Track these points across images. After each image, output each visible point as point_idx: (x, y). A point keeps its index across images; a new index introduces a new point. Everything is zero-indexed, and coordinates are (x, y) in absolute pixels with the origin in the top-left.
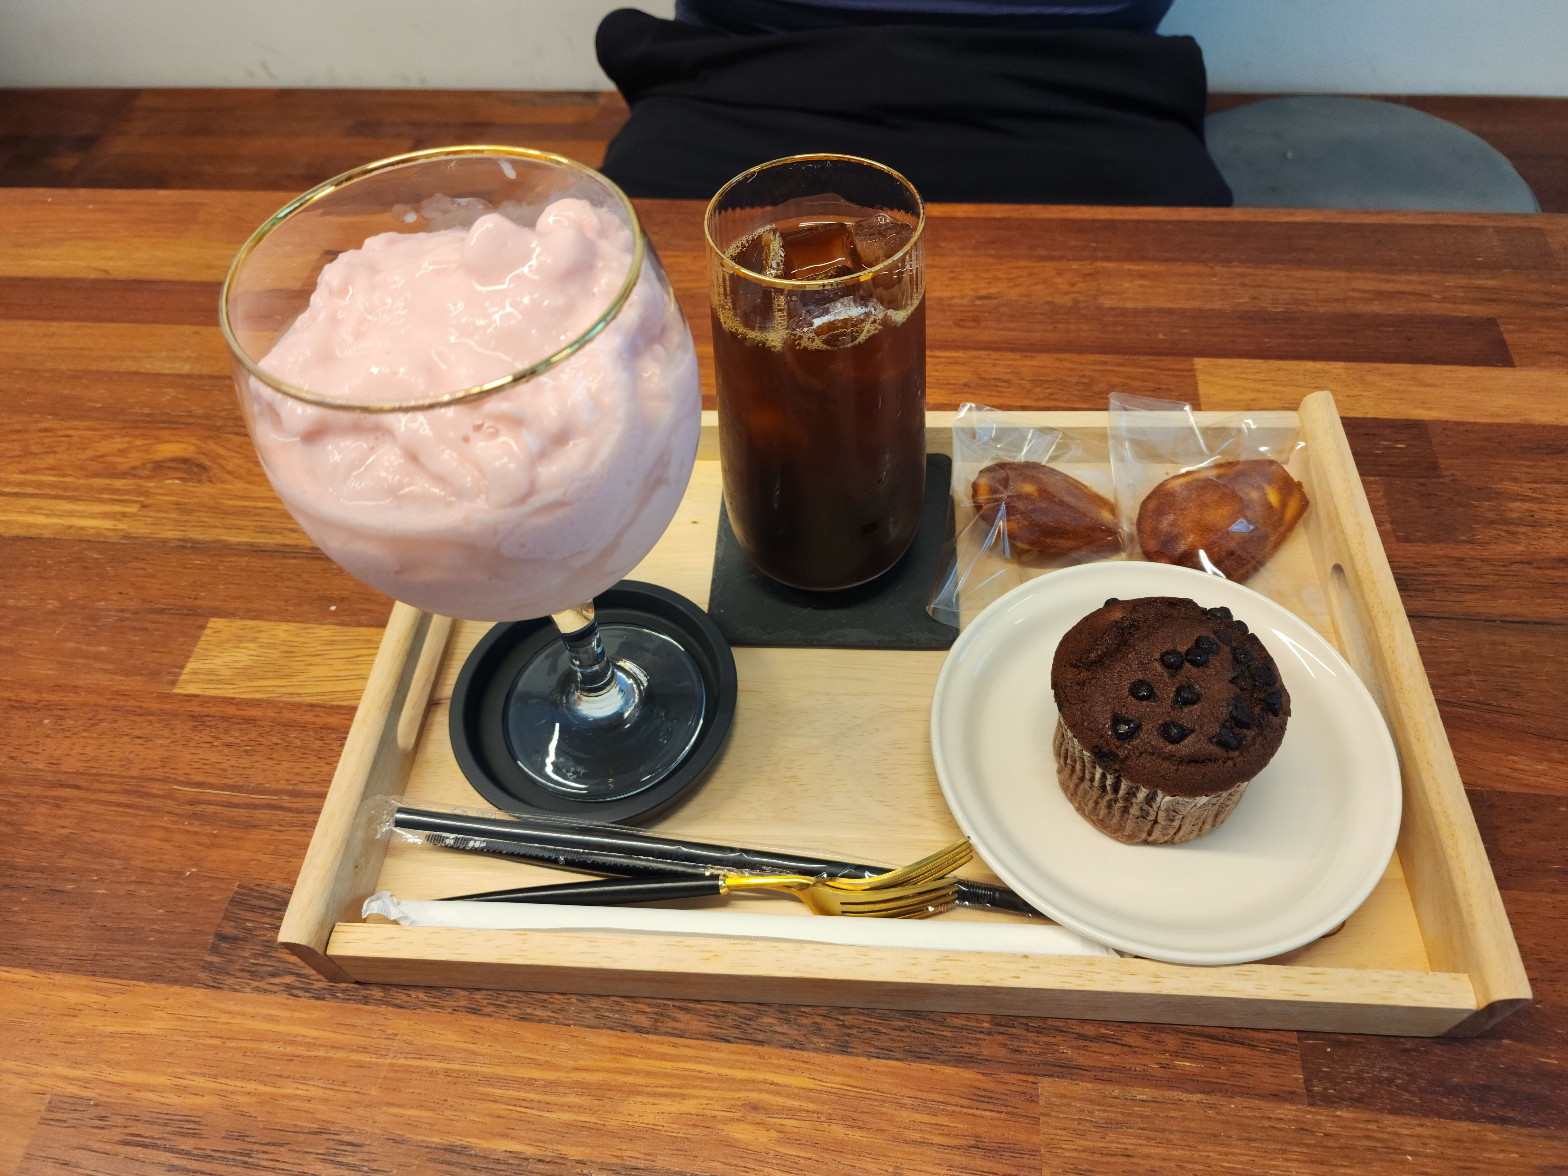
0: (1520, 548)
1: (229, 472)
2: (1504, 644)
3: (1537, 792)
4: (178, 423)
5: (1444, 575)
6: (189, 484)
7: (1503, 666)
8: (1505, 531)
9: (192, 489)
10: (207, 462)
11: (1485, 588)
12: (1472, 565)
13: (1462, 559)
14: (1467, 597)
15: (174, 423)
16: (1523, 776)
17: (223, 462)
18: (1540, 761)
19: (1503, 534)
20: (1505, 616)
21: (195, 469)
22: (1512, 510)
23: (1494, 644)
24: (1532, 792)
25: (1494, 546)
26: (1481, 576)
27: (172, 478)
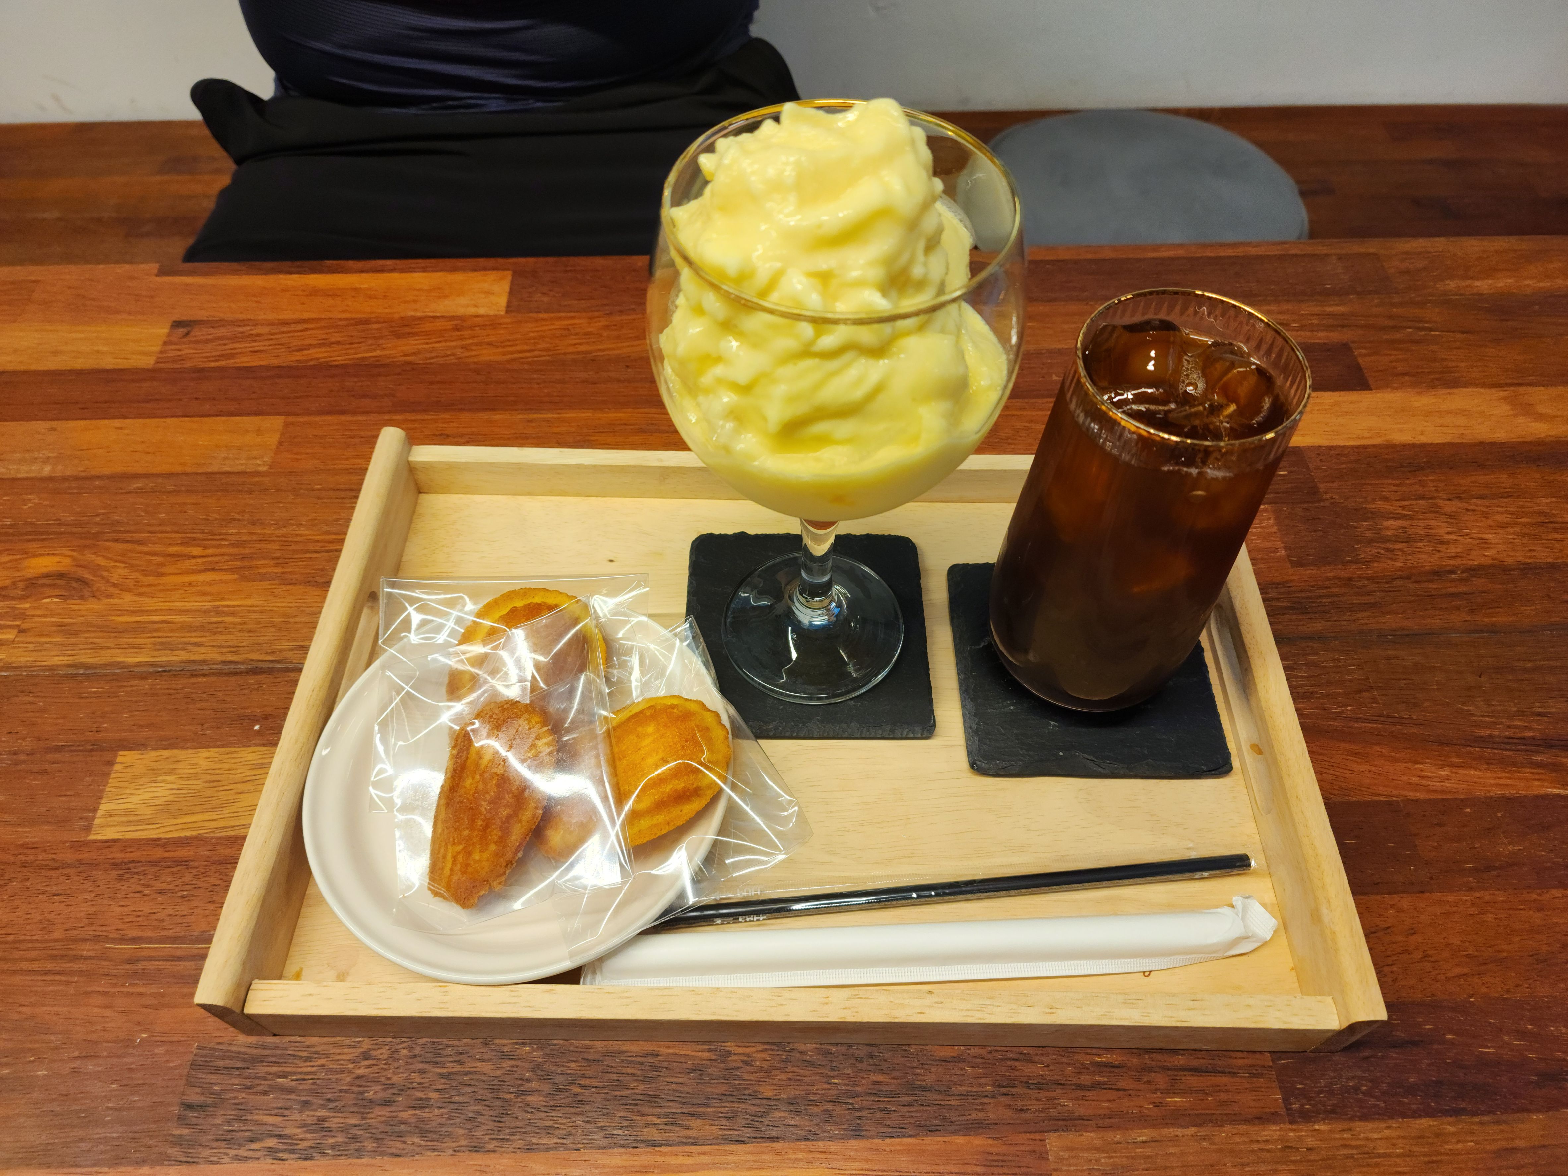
0: (1398, 564)
1: (115, 585)
2: (1397, 658)
3: (1444, 797)
4: (47, 533)
5: (1337, 596)
6: (68, 602)
7: (1399, 680)
8: (1384, 549)
9: (76, 607)
10: (87, 576)
11: (1373, 605)
12: (1360, 584)
13: (1350, 579)
14: (1360, 615)
15: (42, 533)
16: (1430, 783)
17: (105, 574)
18: (1442, 767)
19: (1383, 552)
20: (1395, 631)
21: (75, 585)
22: (1387, 528)
23: (1389, 658)
24: (1440, 797)
25: (1376, 565)
26: (1369, 594)
27: (49, 597)
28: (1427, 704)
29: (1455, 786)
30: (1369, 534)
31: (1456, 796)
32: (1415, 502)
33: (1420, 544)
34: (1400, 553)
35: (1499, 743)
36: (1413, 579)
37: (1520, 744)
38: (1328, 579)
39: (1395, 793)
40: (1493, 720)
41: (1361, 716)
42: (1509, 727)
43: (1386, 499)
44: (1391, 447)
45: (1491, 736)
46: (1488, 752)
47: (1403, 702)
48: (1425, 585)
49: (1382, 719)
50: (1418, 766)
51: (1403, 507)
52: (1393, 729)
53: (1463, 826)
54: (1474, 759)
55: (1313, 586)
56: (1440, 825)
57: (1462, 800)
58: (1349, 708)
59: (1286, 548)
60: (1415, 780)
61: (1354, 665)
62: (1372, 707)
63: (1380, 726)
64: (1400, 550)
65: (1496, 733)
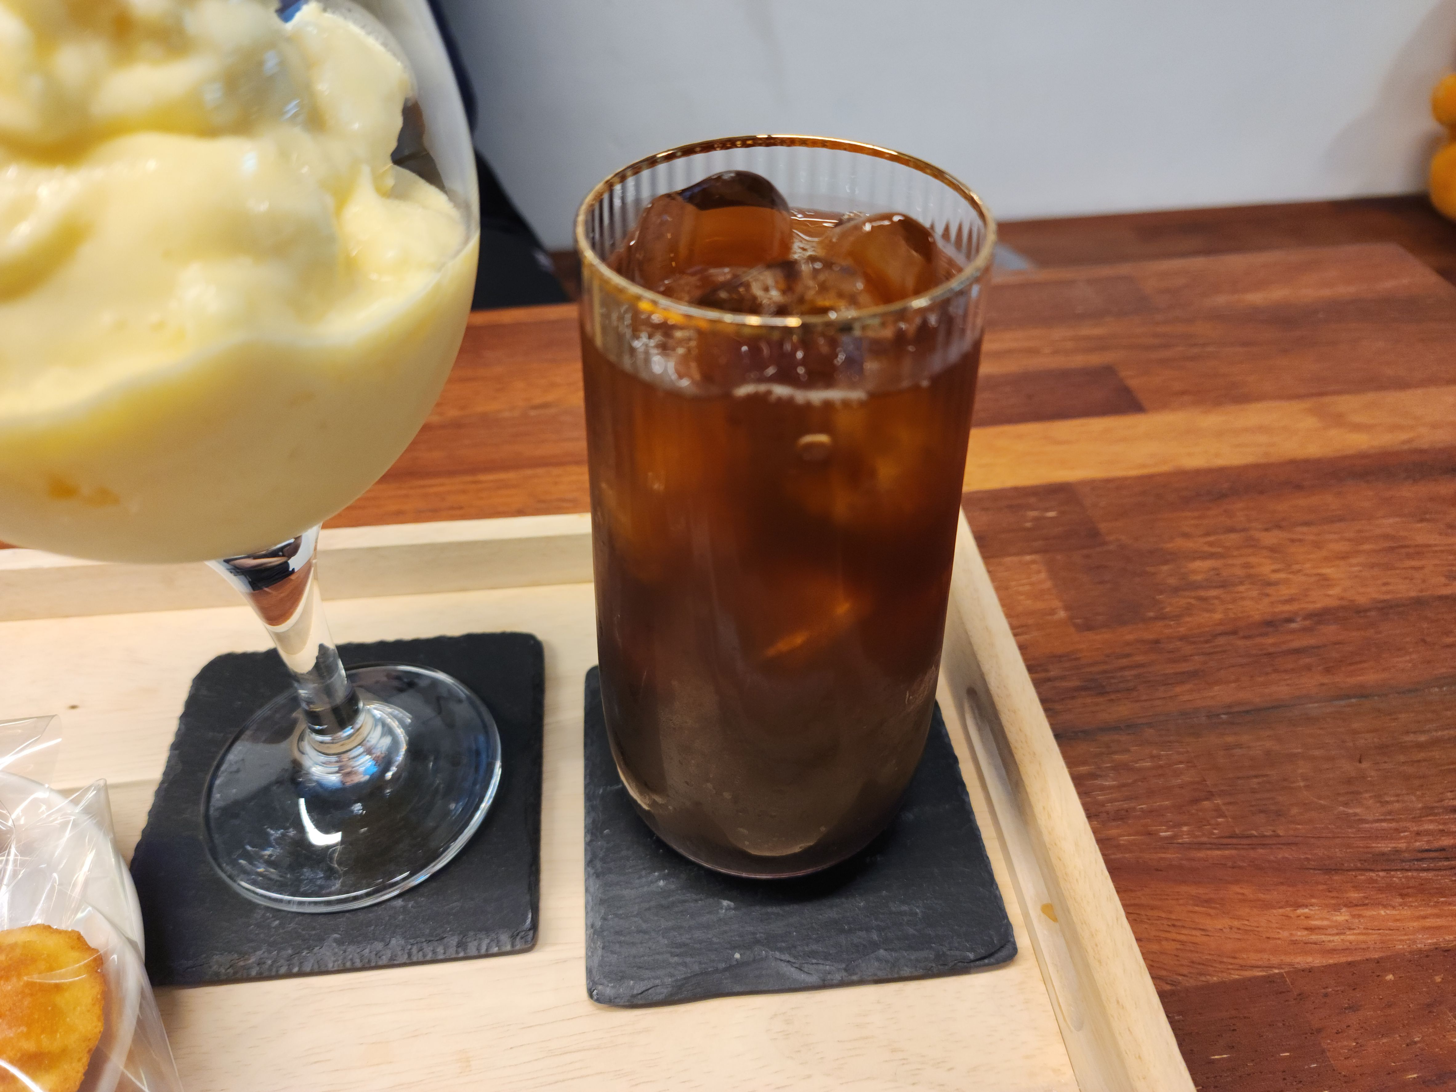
28: (1295, 811)
29: (1361, 938)
30: (1172, 581)
31: (1368, 955)
32: (1222, 537)
33: (1241, 588)
34: (1216, 602)
35: (1410, 861)
36: (1241, 634)
37: (1440, 859)
38: (1128, 644)
39: (1275, 960)
40: (1393, 825)
41: (1204, 839)
42: (1418, 834)
43: (1186, 536)
44: (1182, 474)
45: (1397, 851)
46: (1398, 877)
47: (1261, 811)
48: (1259, 640)
49: (1234, 841)
50: (1300, 911)
51: (1211, 544)
52: (1252, 854)
53: (1389, 1006)
54: (1380, 890)
55: (1108, 656)
56: (1354, 1008)
57: (1378, 961)
58: (1185, 829)
59: (1067, 608)
60: (1301, 935)
61: (1181, 762)
62: (1218, 824)
63: (1234, 852)
64: (1217, 598)
65: (1402, 845)
